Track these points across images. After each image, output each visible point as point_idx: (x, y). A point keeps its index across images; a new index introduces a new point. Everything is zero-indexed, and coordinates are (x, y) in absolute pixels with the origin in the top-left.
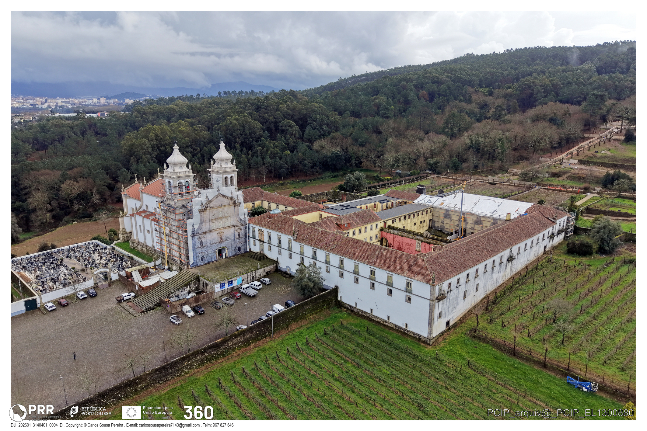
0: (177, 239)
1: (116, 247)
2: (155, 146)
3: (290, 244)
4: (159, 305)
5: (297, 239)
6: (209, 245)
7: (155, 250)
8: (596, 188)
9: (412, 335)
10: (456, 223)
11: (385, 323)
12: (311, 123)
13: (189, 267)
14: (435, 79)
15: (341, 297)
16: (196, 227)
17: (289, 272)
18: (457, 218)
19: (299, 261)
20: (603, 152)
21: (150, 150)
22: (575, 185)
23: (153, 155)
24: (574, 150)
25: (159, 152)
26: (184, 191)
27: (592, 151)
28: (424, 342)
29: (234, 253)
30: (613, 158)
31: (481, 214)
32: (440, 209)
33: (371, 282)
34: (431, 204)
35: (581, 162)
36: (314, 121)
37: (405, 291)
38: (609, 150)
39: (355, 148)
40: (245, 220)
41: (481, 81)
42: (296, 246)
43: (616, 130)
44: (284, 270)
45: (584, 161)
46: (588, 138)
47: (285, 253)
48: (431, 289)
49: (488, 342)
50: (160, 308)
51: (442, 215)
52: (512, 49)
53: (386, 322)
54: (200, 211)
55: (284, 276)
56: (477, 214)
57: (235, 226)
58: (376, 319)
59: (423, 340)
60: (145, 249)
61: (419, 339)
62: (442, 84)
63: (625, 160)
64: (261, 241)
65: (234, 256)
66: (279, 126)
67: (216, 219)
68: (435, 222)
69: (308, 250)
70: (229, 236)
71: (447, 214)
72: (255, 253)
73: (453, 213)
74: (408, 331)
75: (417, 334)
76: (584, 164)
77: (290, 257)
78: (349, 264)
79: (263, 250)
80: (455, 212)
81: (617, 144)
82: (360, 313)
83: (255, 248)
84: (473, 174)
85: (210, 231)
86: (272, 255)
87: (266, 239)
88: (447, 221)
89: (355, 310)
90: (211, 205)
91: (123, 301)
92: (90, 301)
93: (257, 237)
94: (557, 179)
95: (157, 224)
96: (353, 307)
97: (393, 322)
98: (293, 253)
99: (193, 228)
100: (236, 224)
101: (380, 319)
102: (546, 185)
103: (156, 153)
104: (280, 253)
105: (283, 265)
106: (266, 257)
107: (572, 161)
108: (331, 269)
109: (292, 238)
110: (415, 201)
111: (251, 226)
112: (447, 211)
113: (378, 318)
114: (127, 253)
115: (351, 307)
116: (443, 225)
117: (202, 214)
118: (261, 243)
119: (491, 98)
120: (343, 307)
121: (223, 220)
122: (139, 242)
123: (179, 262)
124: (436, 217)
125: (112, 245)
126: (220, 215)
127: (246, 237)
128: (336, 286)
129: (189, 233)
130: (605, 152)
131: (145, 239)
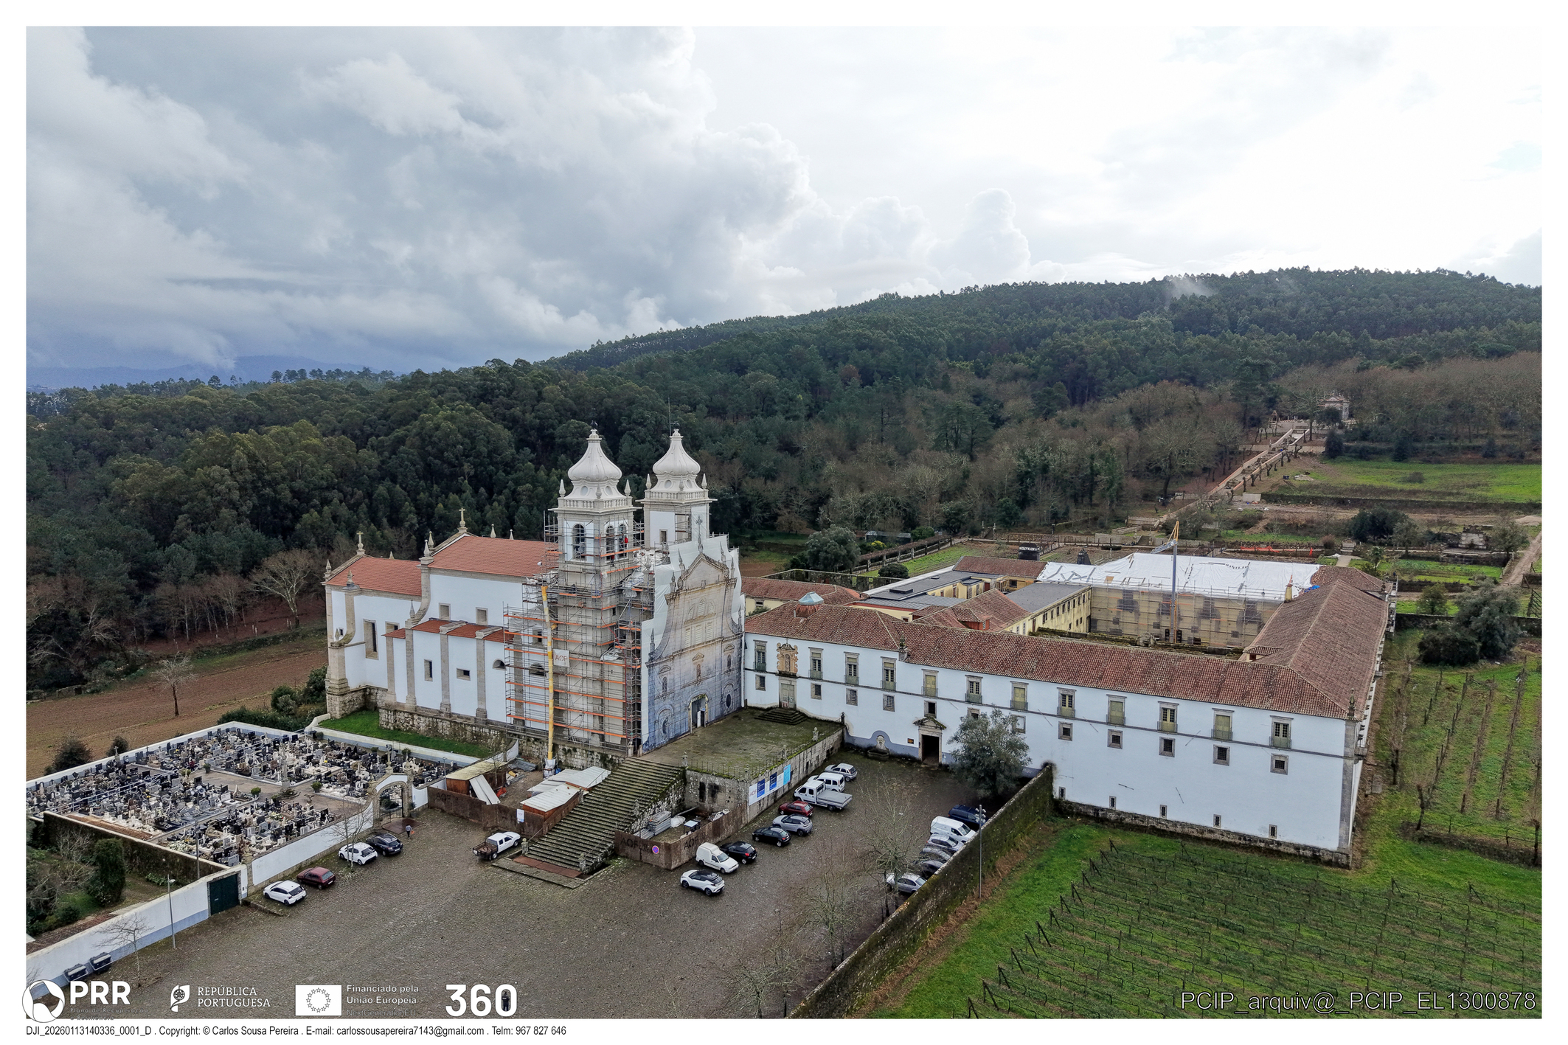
0: (595, 680)
1: (328, 732)
2: (249, 486)
3: (889, 673)
4: (614, 854)
5: (910, 658)
6: (677, 690)
7: (488, 722)
8: (1345, 544)
9: (1292, 851)
10: (1154, 619)
11: (1207, 835)
12: (630, 429)
13: (641, 751)
14: (863, 341)
15: (1062, 791)
16: (658, 641)
17: (882, 747)
18: (1154, 608)
19: (921, 713)
20: (1298, 477)
21: (236, 495)
22: (1293, 540)
23: (244, 508)
24: (1236, 475)
25: (256, 502)
26: (617, 548)
27: (1277, 478)
28: (1329, 863)
29: (718, 713)
30: (1327, 488)
31: (1216, 594)
32: (1110, 590)
33: (1161, 738)
34: (1084, 581)
35: (1267, 498)
36: (640, 424)
37: (1270, 747)
38: (1307, 473)
39: (758, 484)
40: (739, 627)
41: (950, 347)
42: (910, 676)
43: (1298, 437)
44: (864, 744)
45: (1273, 495)
46: (1251, 454)
47: (871, 700)
48: (1347, 730)
49: (1461, 847)
50: (619, 862)
51: (1114, 606)
52: (976, 286)
53: (1211, 831)
54: (668, 597)
55: (872, 758)
56: (1206, 594)
57: (722, 639)
58: (1179, 829)
59: (1327, 858)
60: (446, 724)
61: (1315, 857)
62: (881, 350)
63: (1353, 491)
64: (787, 675)
65: (718, 719)
66: (552, 437)
67: (692, 620)
68: (1096, 621)
69: (952, 683)
70: (711, 666)
71: (1128, 601)
72: (761, 709)
73: (1145, 598)
74: (1279, 843)
75: (1305, 848)
76: (1276, 502)
77: (889, 705)
78: (1092, 702)
79: (792, 697)
80: (1150, 593)
81: (1314, 462)
82: (1128, 820)
83: (767, 697)
84: (1056, 530)
85: (681, 652)
86: (828, 707)
87: (803, 666)
88: (1128, 617)
89: (1112, 816)
90: (688, 583)
91: (495, 856)
92: (395, 867)
93: (773, 664)
94: (1247, 532)
95: (512, 647)
96: (1102, 810)
97: (1233, 829)
98: (897, 696)
99: (653, 644)
100: (725, 635)
101: (1192, 826)
102: (1233, 545)
103: (250, 504)
104: (853, 699)
105: (861, 731)
106: (804, 718)
107: (1247, 497)
108: (1031, 722)
109: (896, 655)
110: (1040, 578)
111: (751, 640)
112: (1128, 593)
113: (1183, 825)
114: (381, 743)
115: (1096, 809)
116: (1117, 627)
117: (672, 607)
118: (786, 681)
119: (988, 381)
120: (1071, 814)
121: (704, 623)
122: (416, 708)
123: (596, 741)
124: (1100, 609)
125: (307, 729)
126: (701, 612)
127: (740, 668)
128: (1046, 764)
129: (645, 657)
130: (1301, 479)
131: (446, 694)
